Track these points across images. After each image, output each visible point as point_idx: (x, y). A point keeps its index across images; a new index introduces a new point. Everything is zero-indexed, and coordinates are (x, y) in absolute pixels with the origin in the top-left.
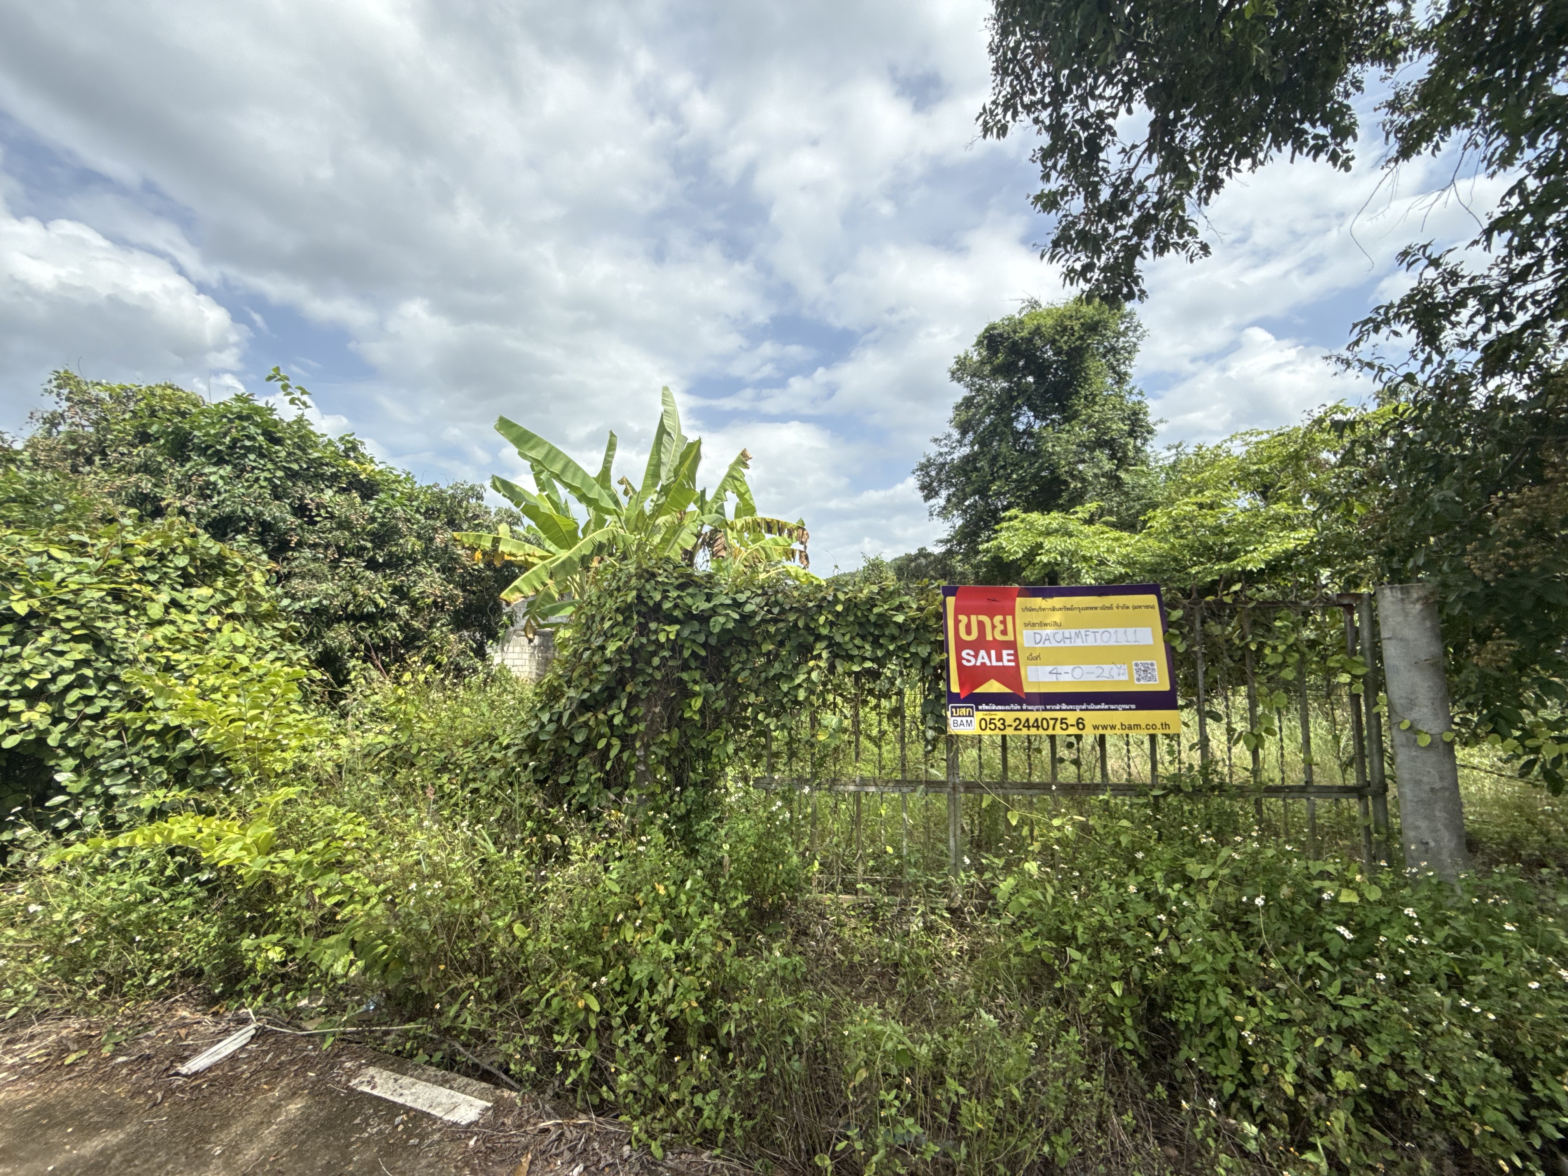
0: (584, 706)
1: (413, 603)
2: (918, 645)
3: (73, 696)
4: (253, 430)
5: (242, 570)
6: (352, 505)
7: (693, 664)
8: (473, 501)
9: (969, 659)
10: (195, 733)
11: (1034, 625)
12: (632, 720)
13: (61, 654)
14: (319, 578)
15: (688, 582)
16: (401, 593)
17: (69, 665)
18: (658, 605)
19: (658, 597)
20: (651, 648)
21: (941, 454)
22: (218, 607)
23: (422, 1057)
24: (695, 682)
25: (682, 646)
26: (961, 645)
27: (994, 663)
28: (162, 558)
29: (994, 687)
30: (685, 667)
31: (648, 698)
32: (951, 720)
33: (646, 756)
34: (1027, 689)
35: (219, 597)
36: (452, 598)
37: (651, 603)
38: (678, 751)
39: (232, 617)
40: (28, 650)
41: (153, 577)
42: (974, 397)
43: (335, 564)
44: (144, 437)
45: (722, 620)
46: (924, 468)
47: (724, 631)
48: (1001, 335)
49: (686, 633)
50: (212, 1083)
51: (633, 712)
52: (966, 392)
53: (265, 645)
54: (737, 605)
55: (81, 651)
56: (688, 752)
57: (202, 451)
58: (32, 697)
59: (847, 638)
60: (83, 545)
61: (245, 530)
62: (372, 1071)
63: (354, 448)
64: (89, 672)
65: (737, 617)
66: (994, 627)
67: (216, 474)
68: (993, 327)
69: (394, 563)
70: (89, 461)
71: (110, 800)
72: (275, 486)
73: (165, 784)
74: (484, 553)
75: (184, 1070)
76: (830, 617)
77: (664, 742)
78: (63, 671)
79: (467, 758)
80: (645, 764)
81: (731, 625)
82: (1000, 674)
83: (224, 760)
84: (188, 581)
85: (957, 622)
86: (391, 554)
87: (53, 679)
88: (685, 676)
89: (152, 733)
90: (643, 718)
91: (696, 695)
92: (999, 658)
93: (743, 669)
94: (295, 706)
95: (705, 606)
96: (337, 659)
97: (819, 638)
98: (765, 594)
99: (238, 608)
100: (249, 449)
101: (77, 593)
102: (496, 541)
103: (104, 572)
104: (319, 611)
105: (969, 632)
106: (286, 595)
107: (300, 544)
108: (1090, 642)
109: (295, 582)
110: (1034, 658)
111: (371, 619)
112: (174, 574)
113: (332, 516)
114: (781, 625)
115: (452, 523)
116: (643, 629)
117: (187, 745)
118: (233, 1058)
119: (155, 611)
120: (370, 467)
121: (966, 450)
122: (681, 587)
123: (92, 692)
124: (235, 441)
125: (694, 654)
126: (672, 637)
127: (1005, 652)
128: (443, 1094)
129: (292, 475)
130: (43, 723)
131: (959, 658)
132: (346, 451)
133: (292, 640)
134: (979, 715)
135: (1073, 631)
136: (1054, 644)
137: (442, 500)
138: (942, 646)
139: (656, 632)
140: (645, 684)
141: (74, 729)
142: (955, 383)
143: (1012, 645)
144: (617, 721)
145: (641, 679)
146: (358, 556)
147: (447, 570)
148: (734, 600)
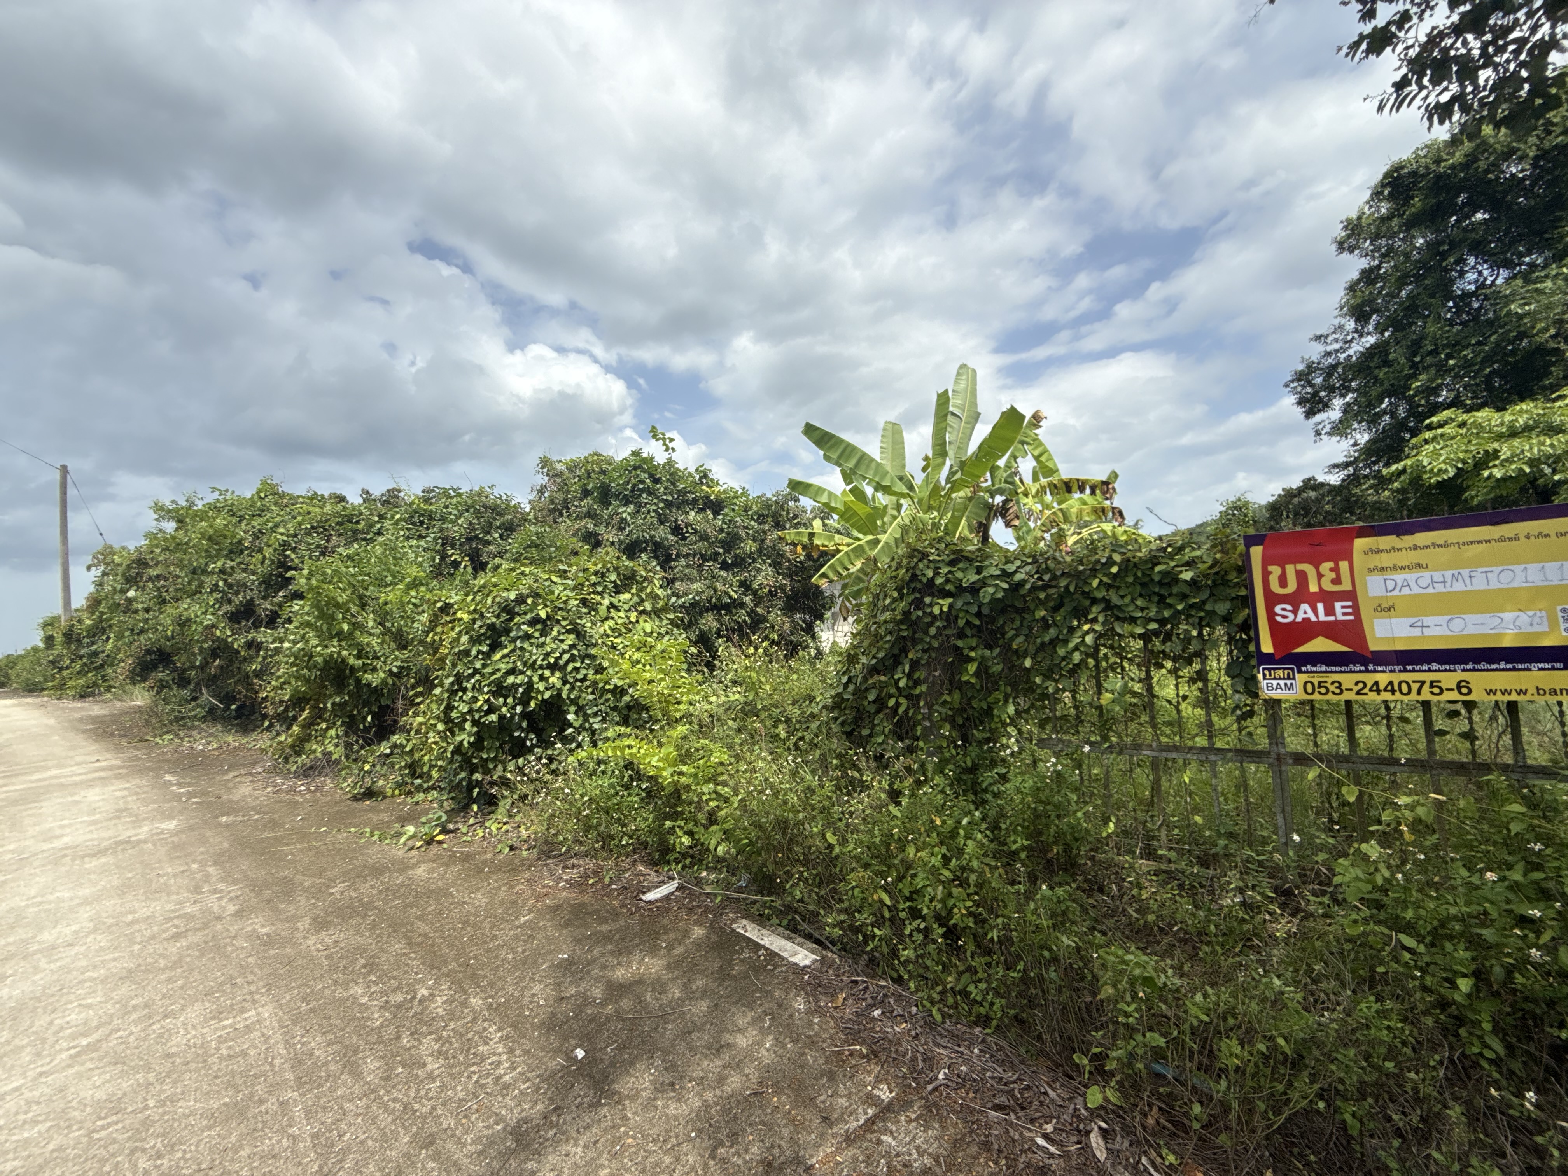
0: (874, 670)
1: (755, 593)
2: (1215, 601)
3: (570, 667)
4: (644, 476)
5: (646, 579)
6: (707, 521)
7: (969, 632)
8: (791, 504)
9: (1284, 613)
10: (630, 691)
11: (1383, 569)
12: (917, 683)
13: (562, 641)
14: (692, 581)
15: (958, 558)
16: (745, 585)
17: (566, 648)
18: (932, 581)
19: (930, 574)
20: (928, 620)
21: (1328, 354)
22: (635, 606)
23: (775, 921)
24: (972, 649)
25: (957, 617)
26: (1272, 600)
27: (1322, 617)
28: (603, 576)
29: (1320, 645)
30: (961, 635)
31: (928, 663)
32: (1264, 684)
33: (930, 714)
34: (1372, 648)
35: (636, 599)
36: (782, 587)
37: (925, 580)
38: (962, 710)
39: (643, 612)
40: (548, 640)
41: (600, 589)
42: (1379, 267)
43: (700, 568)
44: (586, 493)
45: (991, 590)
46: (1303, 377)
47: (994, 601)
48: (1414, 174)
49: (959, 604)
50: (658, 908)
51: (916, 675)
52: (1364, 263)
53: (663, 631)
54: (1006, 575)
55: (571, 639)
56: (970, 712)
57: (617, 497)
58: (553, 667)
59: (1127, 600)
60: (565, 572)
61: (645, 550)
62: (744, 922)
63: (705, 476)
64: (576, 652)
65: (1006, 586)
66: (1320, 576)
67: (626, 512)
68: (1397, 168)
69: (740, 563)
70: (561, 515)
71: (593, 732)
72: (659, 515)
73: (618, 724)
74: (804, 548)
75: (644, 898)
76: (1105, 579)
77: (945, 702)
78: (564, 652)
79: (794, 712)
80: (930, 721)
81: (1000, 595)
82: (1329, 630)
83: (647, 709)
84: (618, 590)
85: (1266, 575)
86: (736, 556)
87: (560, 657)
88: (960, 643)
89: (609, 691)
90: (925, 681)
91: (970, 660)
92: (1330, 611)
93: (1017, 636)
94: (683, 674)
95: (973, 578)
96: (709, 639)
97: (1094, 601)
98: (1035, 562)
99: (648, 606)
100: (642, 491)
101: (565, 602)
102: (812, 535)
103: (578, 587)
104: (694, 605)
105: (1283, 582)
106: (673, 594)
107: (678, 555)
108: (1479, 583)
109: (678, 584)
110: (1386, 609)
111: (727, 607)
112: (611, 586)
113: (696, 532)
114: (1052, 591)
115: (778, 525)
116: (919, 604)
117: (627, 698)
118: (667, 897)
119: (603, 610)
120: (716, 489)
121: (1371, 340)
122: (952, 563)
123: (578, 665)
124: (634, 486)
125: (968, 623)
126: (945, 609)
127: (1338, 605)
128: (789, 945)
129: (669, 505)
130: (559, 684)
131: (1271, 615)
132: (701, 478)
133: (678, 627)
134: (1301, 678)
135: (1448, 574)
136: (1416, 590)
137: (768, 507)
138: (1249, 601)
139: (931, 605)
140: (924, 651)
141: (572, 688)
142: (1346, 256)
143: (1351, 596)
144: (902, 684)
145: (920, 647)
146: (715, 560)
147: (776, 565)
148: (1003, 570)
